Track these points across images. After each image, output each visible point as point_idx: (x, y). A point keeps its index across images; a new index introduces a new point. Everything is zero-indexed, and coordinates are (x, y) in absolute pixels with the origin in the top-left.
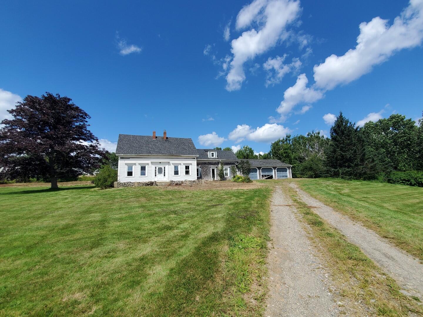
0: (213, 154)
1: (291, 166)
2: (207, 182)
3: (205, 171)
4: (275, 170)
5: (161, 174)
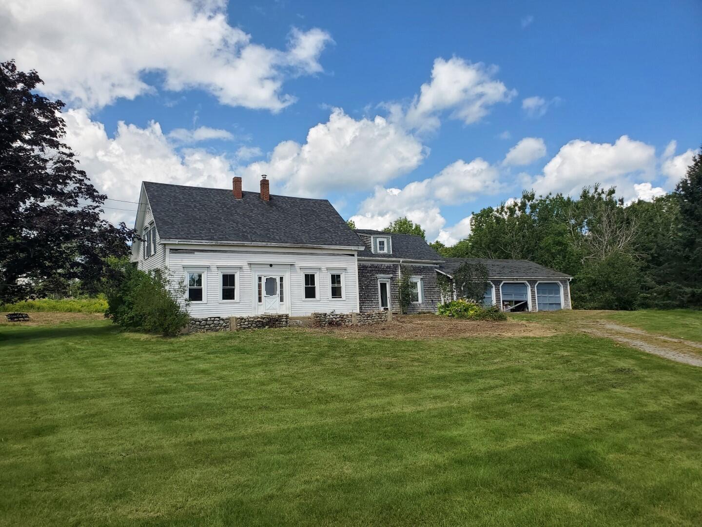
1: (571, 278)
2: (399, 318)
3: (363, 287)
4: (532, 288)
5: (273, 296)
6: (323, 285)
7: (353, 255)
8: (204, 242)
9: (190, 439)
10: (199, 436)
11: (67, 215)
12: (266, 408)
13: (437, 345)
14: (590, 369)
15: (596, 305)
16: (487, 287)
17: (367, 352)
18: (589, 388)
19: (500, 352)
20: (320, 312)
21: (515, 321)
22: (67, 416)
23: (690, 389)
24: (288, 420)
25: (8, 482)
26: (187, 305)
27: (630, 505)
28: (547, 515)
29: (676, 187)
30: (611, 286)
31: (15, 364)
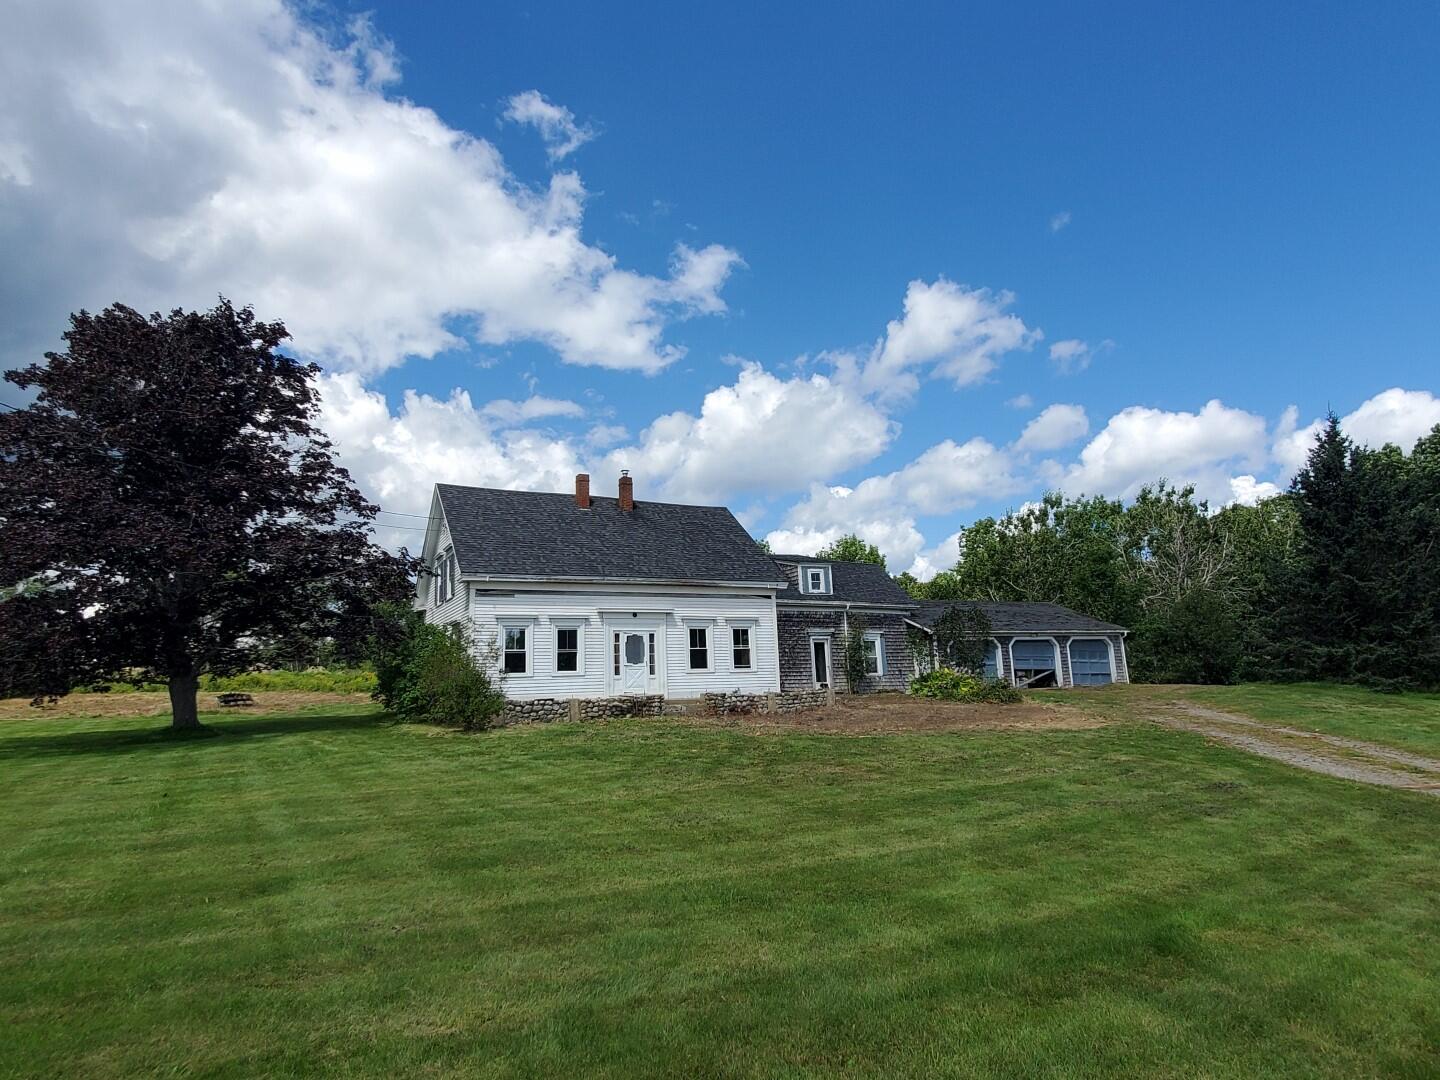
0: (816, 577)
1: (1126, 632)
2: (846, 701)
3: (786, 650)
4: (1063, 648)
5: (639, 665)
6: (719, 646)
7: (769, 597)
8: (530, 578)
9: (506, 901)
10: (520, 896)
11: (317, 538)
12: (629, 849)
13: (909, 744)
14: (1167, 784)
15: (1170, 675)
16: (988, 648)
17: (793, 757)
18: (1166, 816)
19: (1013, 756)
20: (716, 691)
21: (1036, 703)
22: (309, 862)
23: (1338, 818)
24: (666, 869)
25: (213, 970)
26: (503, 679)
27: (1247, 1018)
28: (1106, 1038)
29: (1291, 483)
30: (1194, 645)
31: (229, 775)
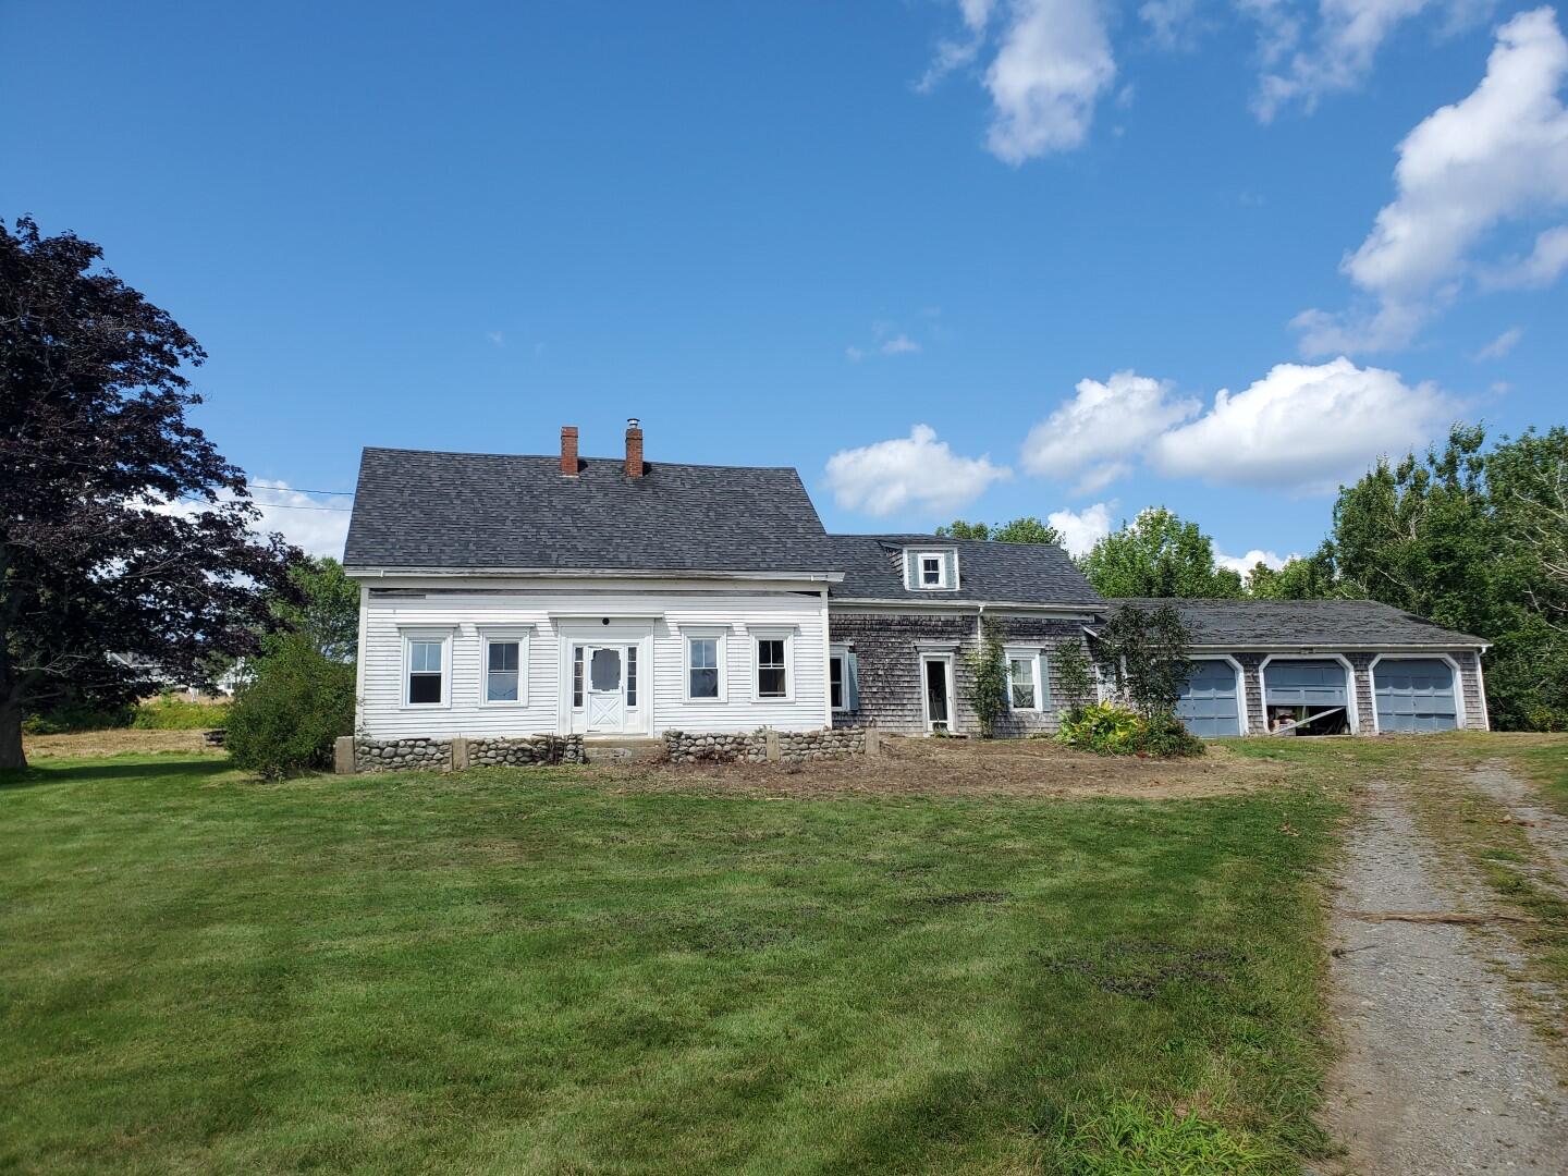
0: (931, 565)
1: (1484, 646)
2: (895, 748)
3: (880, 672)
4: (1360, 671)
5: (611, 691)
6: (738, 664)
7: (817, 594)
8: (444, 572)
